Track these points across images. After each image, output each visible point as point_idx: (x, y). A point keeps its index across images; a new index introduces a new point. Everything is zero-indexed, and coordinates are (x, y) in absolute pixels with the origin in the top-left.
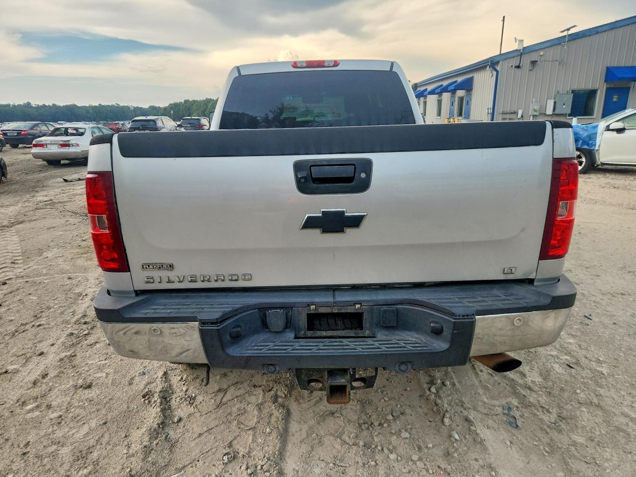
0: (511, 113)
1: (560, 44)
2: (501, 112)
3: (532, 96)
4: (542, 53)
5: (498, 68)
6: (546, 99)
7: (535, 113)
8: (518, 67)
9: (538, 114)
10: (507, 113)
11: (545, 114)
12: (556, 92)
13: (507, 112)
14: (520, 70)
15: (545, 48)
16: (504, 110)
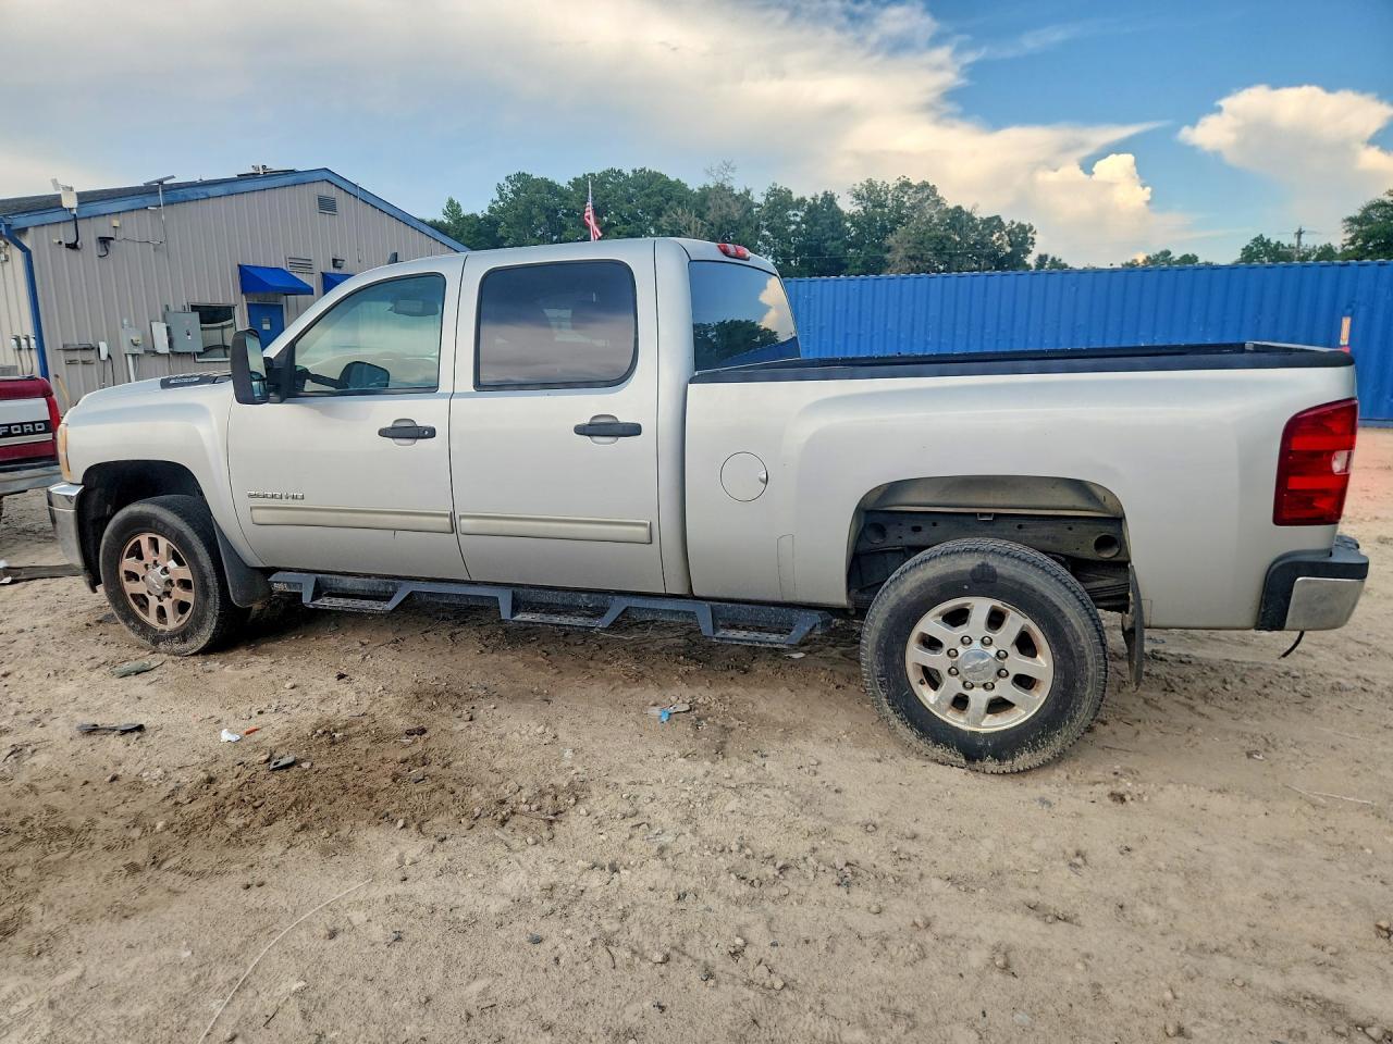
0: (85, 349)
1: (146, 208)
2: (61, 347)
3: (118, 314)
4: (116, 223)
5: (27, 243)
6: (148, 321)
7: (136, 351)
8: (73, 246)
9: (141, 352)
10: (76, 350)
11: (155, 352)
12: (164, 309)
13: (73, 347)
14: (80, 256)
15: (119, 212)
16: (66, 342)
